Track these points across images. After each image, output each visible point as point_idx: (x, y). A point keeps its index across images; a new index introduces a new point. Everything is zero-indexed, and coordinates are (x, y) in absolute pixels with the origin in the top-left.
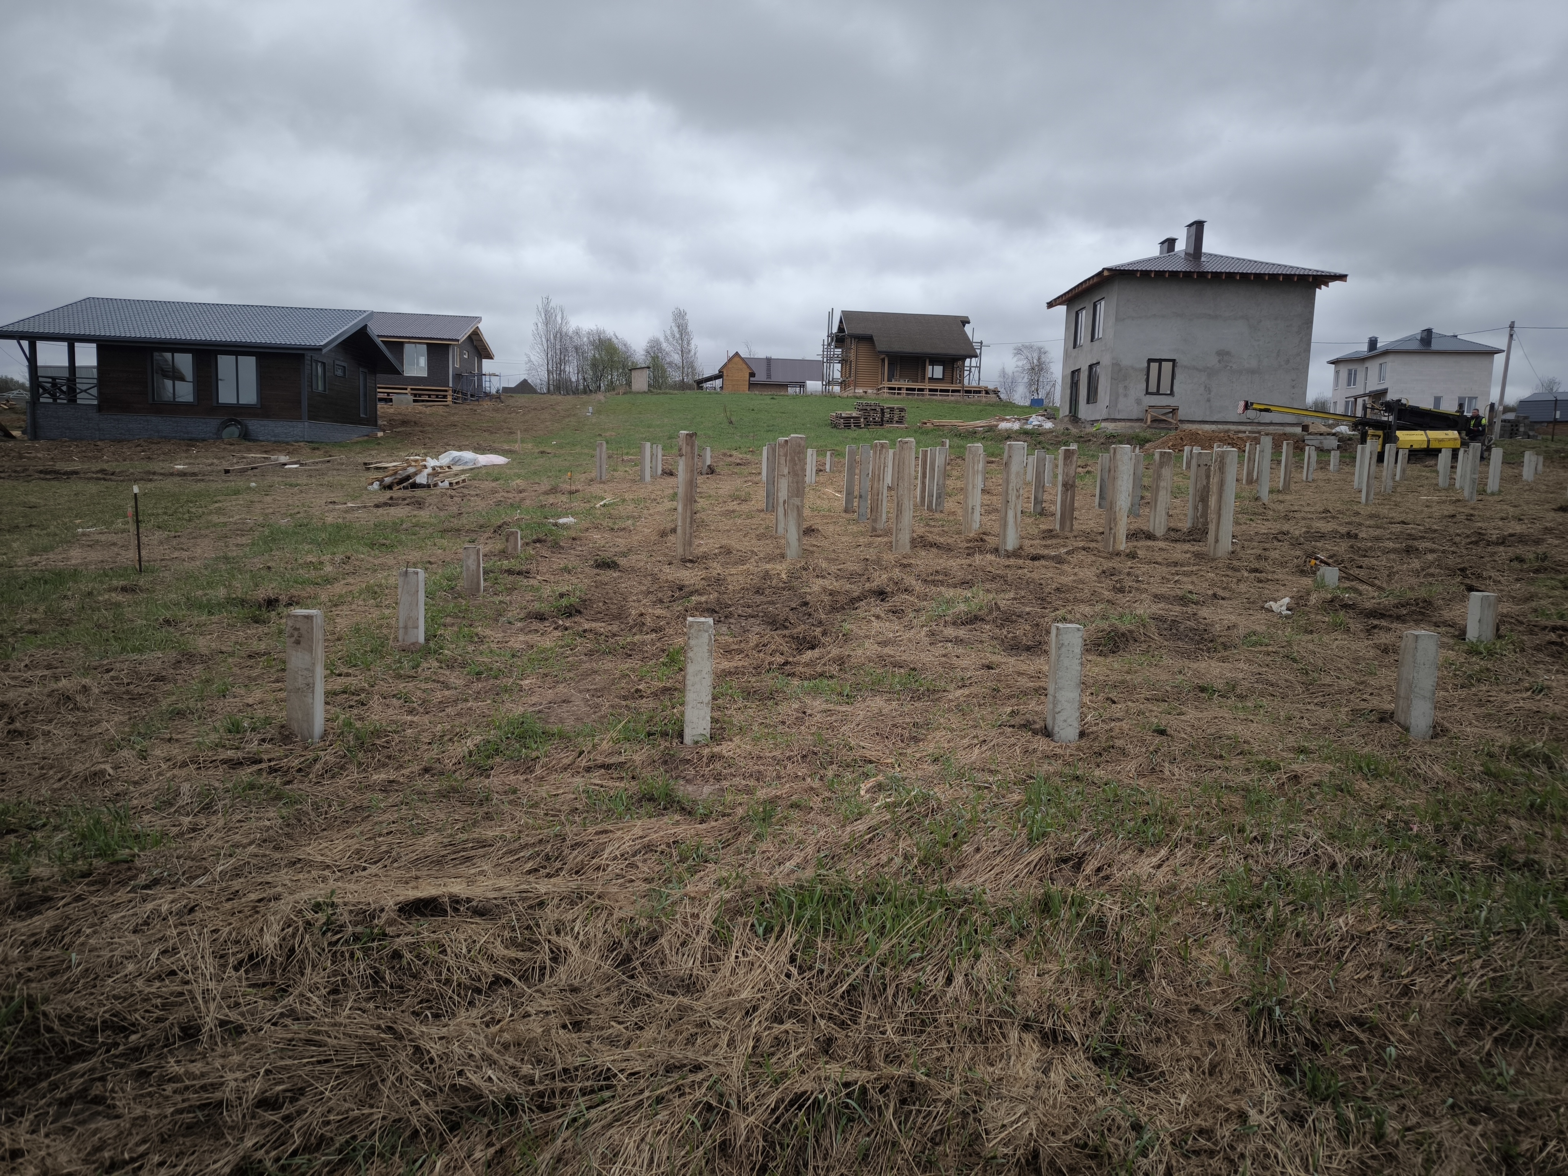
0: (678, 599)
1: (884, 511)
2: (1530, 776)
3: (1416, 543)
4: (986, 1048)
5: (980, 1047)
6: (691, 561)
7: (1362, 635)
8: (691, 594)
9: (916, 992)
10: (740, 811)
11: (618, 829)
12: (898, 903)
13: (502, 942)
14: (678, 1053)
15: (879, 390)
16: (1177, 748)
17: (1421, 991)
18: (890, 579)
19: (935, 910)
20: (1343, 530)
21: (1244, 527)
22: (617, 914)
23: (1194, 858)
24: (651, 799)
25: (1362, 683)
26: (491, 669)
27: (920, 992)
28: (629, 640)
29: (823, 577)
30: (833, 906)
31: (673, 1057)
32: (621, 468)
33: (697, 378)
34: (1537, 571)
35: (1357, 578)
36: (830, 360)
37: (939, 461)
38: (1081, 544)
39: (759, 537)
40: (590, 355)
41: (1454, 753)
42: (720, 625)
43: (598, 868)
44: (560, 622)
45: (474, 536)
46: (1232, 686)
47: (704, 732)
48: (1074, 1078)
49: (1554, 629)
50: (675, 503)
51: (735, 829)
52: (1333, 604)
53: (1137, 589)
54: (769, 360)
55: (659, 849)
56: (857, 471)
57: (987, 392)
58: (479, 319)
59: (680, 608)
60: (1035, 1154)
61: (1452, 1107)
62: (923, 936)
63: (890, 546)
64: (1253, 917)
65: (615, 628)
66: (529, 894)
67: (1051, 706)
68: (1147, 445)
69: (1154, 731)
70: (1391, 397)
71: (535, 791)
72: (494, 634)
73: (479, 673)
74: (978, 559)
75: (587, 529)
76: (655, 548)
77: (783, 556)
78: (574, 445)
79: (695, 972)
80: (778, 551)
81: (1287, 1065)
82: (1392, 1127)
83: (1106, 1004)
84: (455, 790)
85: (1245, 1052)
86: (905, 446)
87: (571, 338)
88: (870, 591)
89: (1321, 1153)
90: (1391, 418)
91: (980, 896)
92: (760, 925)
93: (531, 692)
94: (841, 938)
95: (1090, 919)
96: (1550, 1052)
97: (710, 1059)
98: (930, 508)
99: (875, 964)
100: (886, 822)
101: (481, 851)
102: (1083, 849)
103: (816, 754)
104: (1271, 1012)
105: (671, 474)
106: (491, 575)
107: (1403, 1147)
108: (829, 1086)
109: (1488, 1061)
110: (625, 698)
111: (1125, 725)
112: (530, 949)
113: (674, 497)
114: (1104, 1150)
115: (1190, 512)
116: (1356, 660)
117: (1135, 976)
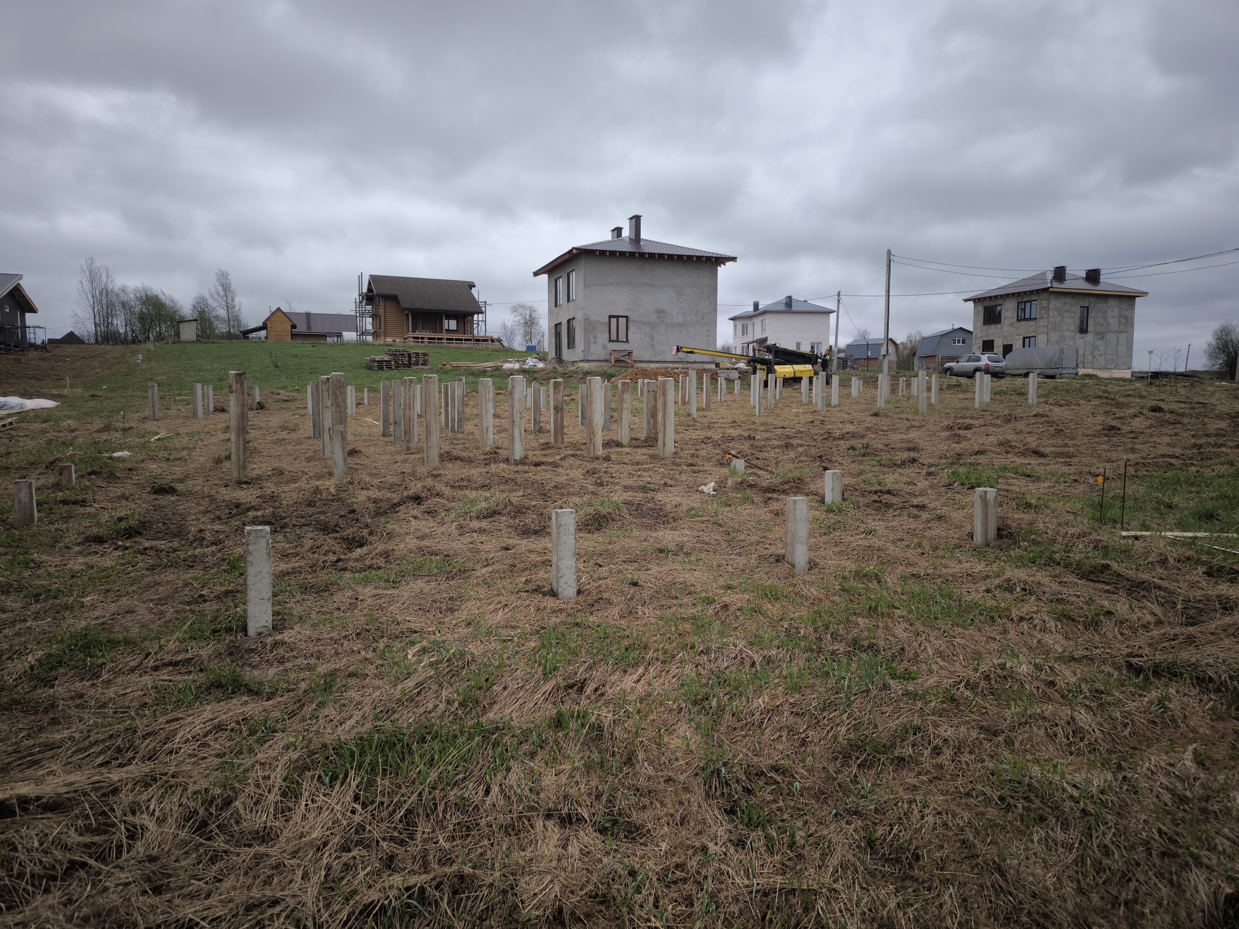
0: (235, 515)
1: (416, 433)
2: (867, 589)
3: (791, 441)
4: (519, 839)
5: (514, 839)
6: (246, 483)
7: (762, 505)
8: (248, 510)
9: (462, 806)
10: (303, 686)
11: (189, 716)
12: (444, 738)
13: (76, 830)
14: (256, 893)
15: (405, 339)
16: (646, 594)
17: (812, 741)
18: (424, 487)
19: (474, 739)
20: (746, 434)
21: (682, 435)
22: (191, 788)
23: (661, 671)
24: (219, 686)
25: (764, 537)
26: (50, 590)
27: (464, 805)
28: (190, 553)
29: (367, 489)
30: (390, 750)
31: (252, 898)
32: (174, 407)
33: (243, 329)
34: (864, 455)
35: (756, 466)
36: (362, 315)
37: (458, 392)
38: (570, 452)
39: (308, 460)
40: (137, 309)
41: (822, 579)
42: (276, 534)
43: (171, 752)
44: (120, 543)
45: (25, 472)
46: (681, 547)
47: (267, 624)
48: (586, 847)
49: (876, 492)
50: (228, 435)
51: (299, 701)
52: (743, 485)
53: (612, 483)
54: (308, 315)
55: (229, 727)
56: (391, 403)
57: (492, 341)
58: (20, 277)
59: (238, 523)
60: (560, 910)
61: (836, 815)
62: (465, 761)
63: (422, 461)
64: (704, 707)
65: (176, 544)
66: (102, 784)
67: (555, 573)
68: (613, 379)
69: (630, 584)
70: (770, 342)
71: (102, 694)
72: (51, 560)
73: (37, 596)
74: (493, 467)
75: (143, 461)
76: (211, 473)
77: (331, 474)
78: (125, 389)
79: (269, 824)
80: (327, 470)
81: (733, 807)
82: (800, 835)
83: (606, 787)
84: (17, 702)
85: (704, 804)
86: (430, 380)
87: (117, 295)
88: (407, 497)
89: (757, 864)
90: (771, 357)
91: (509, 722)
92: (326, 775)
93: (93, 606)
94: (397, 774)
95: (592, 727)
96: (891, 768)
97: (286, 893)
98: (453, 430)
99: (427, 789)
100: (431, 677)
101: (49, 754)
102: (585, 676)
103: (368, 631)
104: (719, 771)
105: (223, 410)
106: (45, 506)
107: (807, 848)
108: (392, 894)
109: (855, 781)
110: (189, 604)
111: (609, 582)
112: (106, 832)
113: (227, 429)
114: (610, 895)
115: (645, 426)
116: (759, 522)
117: (625, 764)
